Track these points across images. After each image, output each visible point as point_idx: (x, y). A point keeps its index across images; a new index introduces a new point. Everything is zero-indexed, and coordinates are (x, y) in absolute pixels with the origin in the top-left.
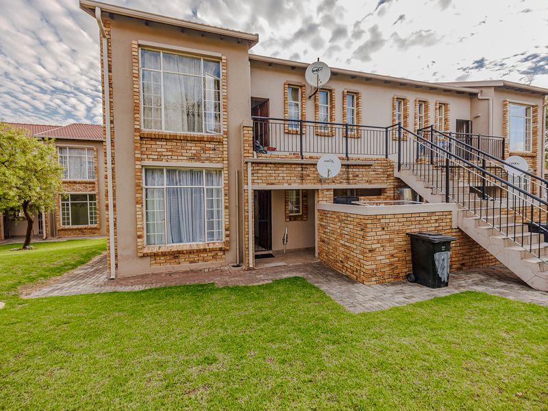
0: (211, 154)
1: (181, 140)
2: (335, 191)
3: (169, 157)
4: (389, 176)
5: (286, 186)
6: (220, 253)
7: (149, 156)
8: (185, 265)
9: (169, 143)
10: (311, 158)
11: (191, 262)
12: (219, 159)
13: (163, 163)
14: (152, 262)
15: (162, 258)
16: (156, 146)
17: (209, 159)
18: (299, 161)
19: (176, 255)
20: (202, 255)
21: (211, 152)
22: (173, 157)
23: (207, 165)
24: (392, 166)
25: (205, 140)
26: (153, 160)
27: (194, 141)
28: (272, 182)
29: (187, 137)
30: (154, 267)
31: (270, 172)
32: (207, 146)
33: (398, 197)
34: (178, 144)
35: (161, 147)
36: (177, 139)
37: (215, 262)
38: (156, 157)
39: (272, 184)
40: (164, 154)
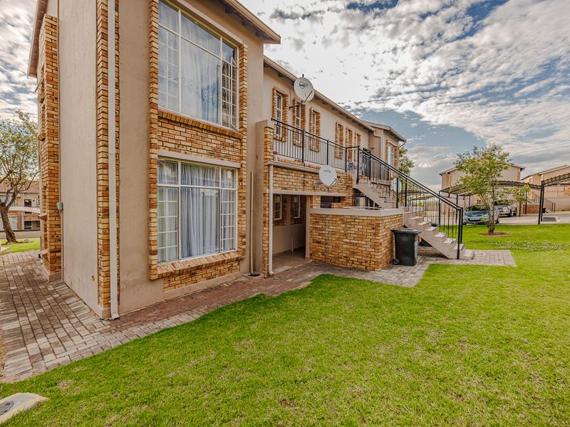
0: (230, 151)
1: (202, 129)
2: (322, 197)
3: (189, 149)
4: (348, 187)
5: (293, 192)
6: (235, 264)
7: (166, 144)
8: (202, 284)
9: (189, 131)
10: (309, 166)
11: (209, 278)
12: (237, 158)
13: (181, 156)
14: (166, 285)
15: (177, 278)
16: (174, 132)
17: (228, 157)
18: (302, 168)
19: (192, 272)
20: (219, 268)
21: (230, 149)
22: (193, 149)
23: (226, 163)
24: (351, 179)
25: (227, 134)
26: (170, 149)
27: (216, 133)
28: (286, 186)
29: (210, 126)
30: (167, 291)
31: (284, 176)
32: (227, 141)
33: (355, 204)
34: (199, 134)
35: (179, 133)
36: (198, 128)
37: (230, 274)
38: (173, 146)
39: (285, 189)
40: (183, 143)
